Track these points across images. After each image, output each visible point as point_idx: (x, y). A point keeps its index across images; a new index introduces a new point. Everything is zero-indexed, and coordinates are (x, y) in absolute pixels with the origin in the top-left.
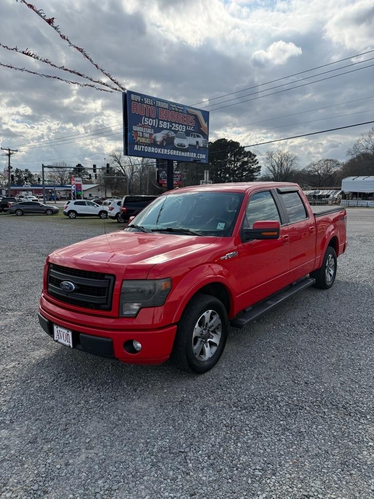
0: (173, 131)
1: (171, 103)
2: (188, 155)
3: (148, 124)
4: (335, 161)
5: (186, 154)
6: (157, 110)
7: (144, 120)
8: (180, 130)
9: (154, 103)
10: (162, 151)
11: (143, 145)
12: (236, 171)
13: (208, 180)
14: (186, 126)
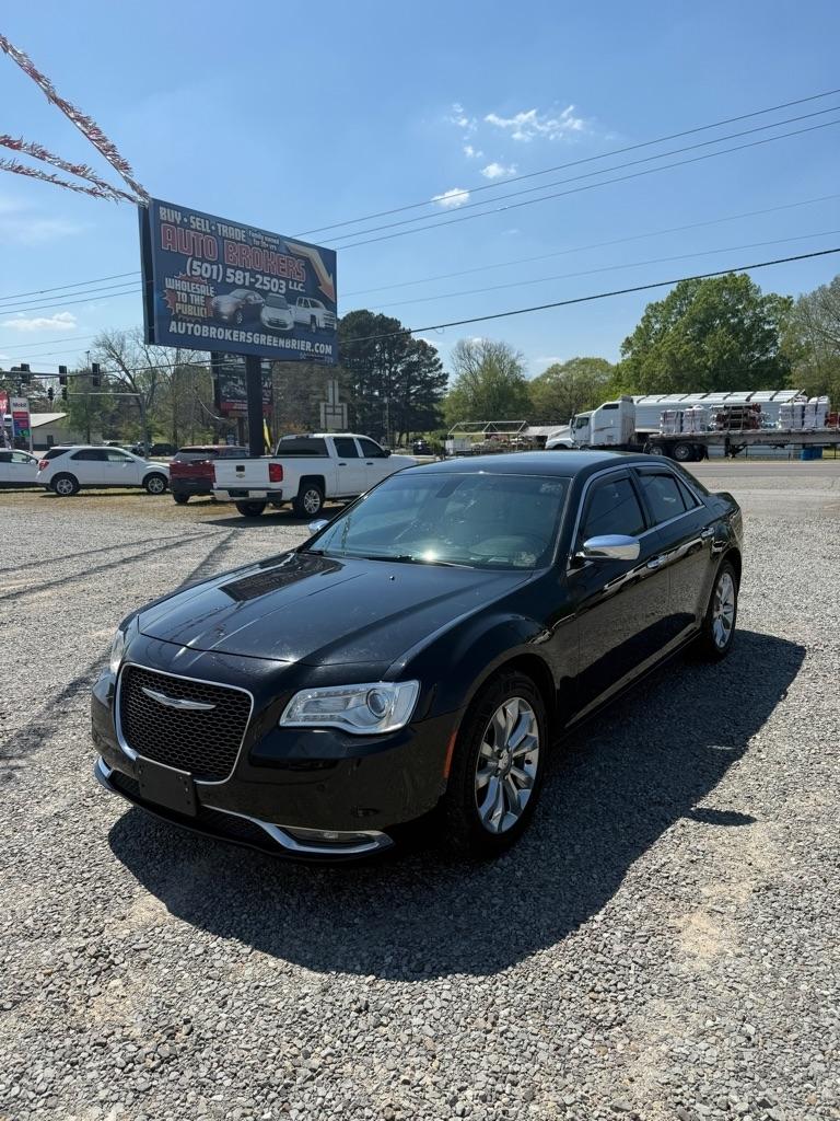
0: (258, 290)
1: (251, 229)
2: (294, 346)
3: (201, 275)
5: (288, 342)
6: (221, 244)
7: (191, 265)
8: (275, 290)
9: (213, 228)
10: (235, 336)
11: (190, 322)
12: (394, 383)
13: (337, 403)
14: (287, 280)
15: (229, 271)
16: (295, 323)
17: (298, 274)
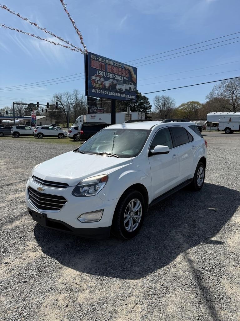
0: (116, 80)
1: (115, 61)
2: (125, 96)
3: (101, 75)
6: (106, 66)
7: (98, 72)
8: (120, 80)
9: (105, 61)
10: (109, 93)
11: (98, 89)
13: (129, 114)
14: (123, 77)
15: (108, 74)
16: (125, 89)
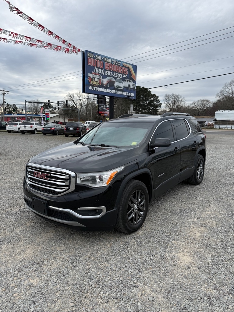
1: (113, 59)
2: (123, 94)
3: (98, 73)
4: (208, 101)
5: (122, 92)
6: (104, 63)
8: (119, 77)
9: (102, 59)
10: (107, 90)
11: (95, 86)
12: (146, 106)
13: (133, 111)
14: (122, 74)
15: (106, 71)
16: (124, 87)
17: (126, 72)
